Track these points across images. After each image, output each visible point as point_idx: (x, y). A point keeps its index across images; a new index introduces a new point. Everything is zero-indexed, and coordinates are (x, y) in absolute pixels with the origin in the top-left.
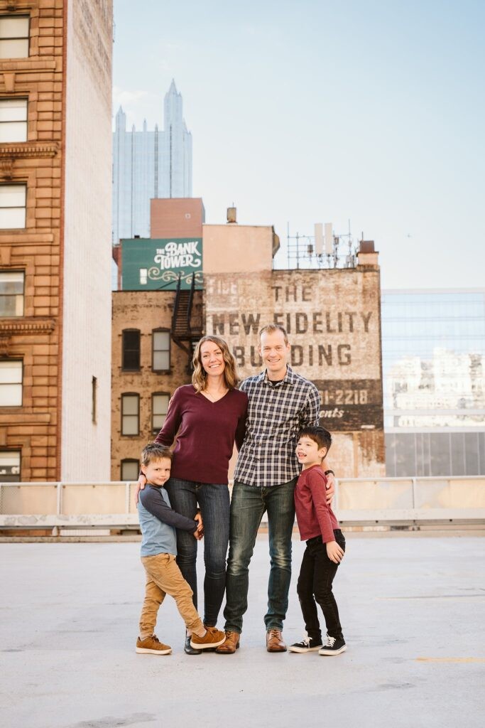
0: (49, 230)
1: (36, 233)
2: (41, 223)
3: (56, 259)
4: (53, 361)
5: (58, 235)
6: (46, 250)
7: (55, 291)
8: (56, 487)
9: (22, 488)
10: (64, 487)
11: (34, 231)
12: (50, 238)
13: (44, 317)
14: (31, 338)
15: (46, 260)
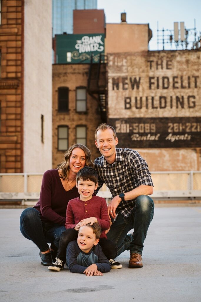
0: (15, 26)
1: (8, 28)
2: (11, 22)
3: (19, 43)
4: (18, 104)
5: (20, 29)
6: (13, 38)
7: (19, 63)
8: (23, 176)
9: (3, 177)
10: (28, 176)
11: (6, 26)
12: (16, 30)
13: (12, 79)
14: (5, 91)
15: (13, 44)
